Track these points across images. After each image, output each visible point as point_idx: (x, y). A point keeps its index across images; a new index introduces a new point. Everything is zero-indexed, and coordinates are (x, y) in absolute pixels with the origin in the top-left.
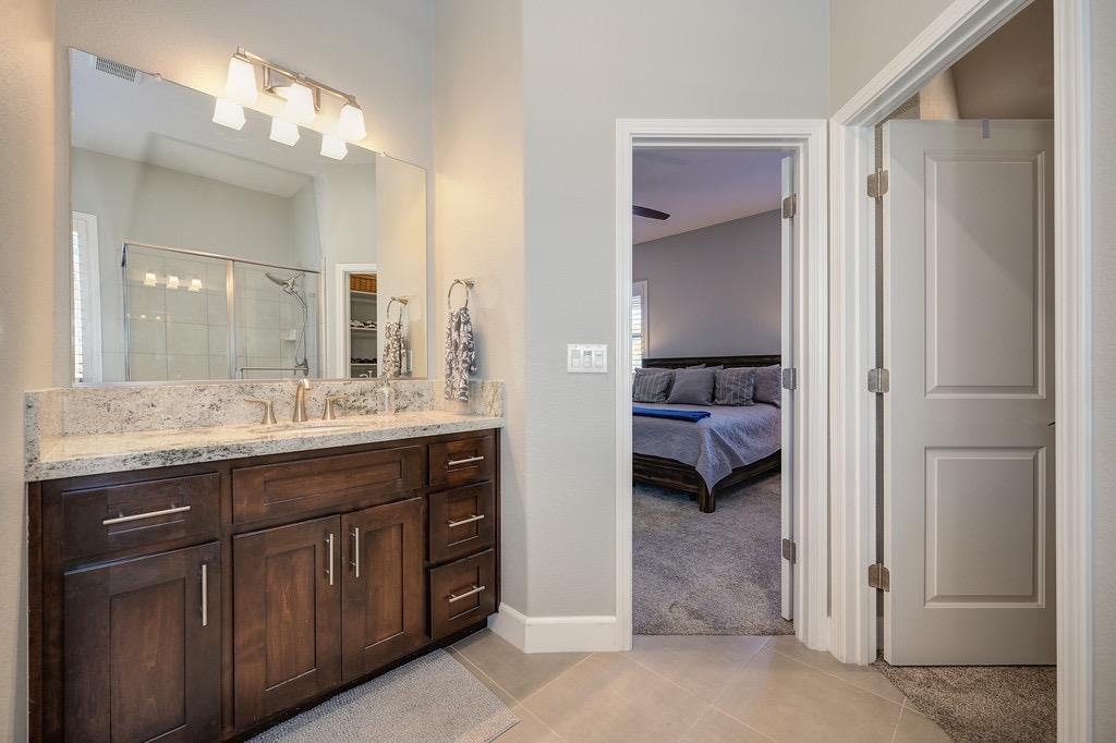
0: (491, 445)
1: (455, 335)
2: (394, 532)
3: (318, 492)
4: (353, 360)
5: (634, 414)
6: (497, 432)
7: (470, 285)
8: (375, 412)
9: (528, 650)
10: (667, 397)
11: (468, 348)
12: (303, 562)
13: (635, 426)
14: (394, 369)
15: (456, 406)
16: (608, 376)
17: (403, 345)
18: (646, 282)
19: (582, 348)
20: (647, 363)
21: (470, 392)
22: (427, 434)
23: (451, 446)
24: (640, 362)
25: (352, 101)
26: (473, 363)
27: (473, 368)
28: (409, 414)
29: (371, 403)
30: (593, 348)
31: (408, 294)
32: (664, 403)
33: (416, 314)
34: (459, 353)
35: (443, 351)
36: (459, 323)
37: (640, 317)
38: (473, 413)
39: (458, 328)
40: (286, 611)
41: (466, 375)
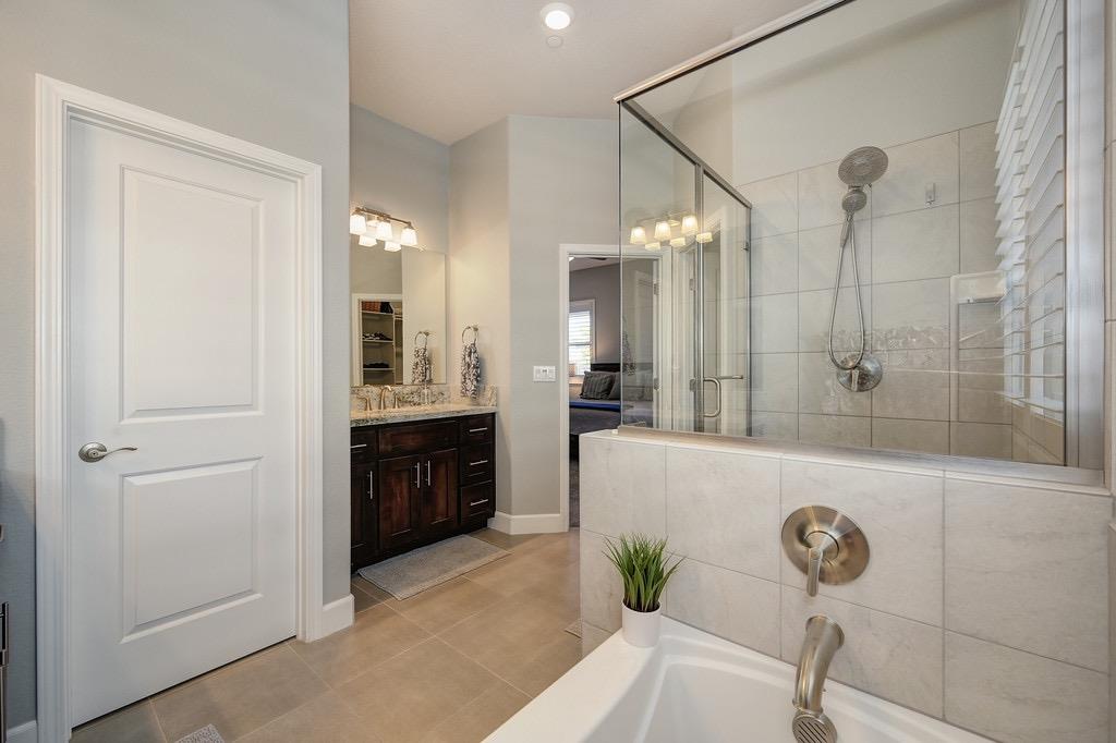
0: (490, 422)
1: (467, 359)
2: (444, 466)
3: (410, 442)
4: (365, 366)
5: (571, 407)
6: (493, 414)
7: (476, 329)
8: (419, 404)
9: (512, 533)
10: (608, 394)
11: (476, 367)
12: (405, 476)
13: (570, 414)
14: (421, 378)
15: (467, 400)
16: (556, 383)
17: (426, 361)
18: (593, 301)
19: (542, 368)
20: (595, 367)
21: (477, 392)
22: (460, 415)
23: (470, 422)
24: (589, 366)
25: (409, 225)
26: (479, 376)
27: (479, 377)
28: (437, 406)
29: (416, 399)
30: (547, 368)
31: (430, 329)
32: (606, 399)
33: (436, 343)
34: (471, 370)
35: (458, 368)
36: (470, 352)
37: (589, 328)
38: (478, 405)
39: (470, 356)
40: (399, 499)
41: (475, 383)
